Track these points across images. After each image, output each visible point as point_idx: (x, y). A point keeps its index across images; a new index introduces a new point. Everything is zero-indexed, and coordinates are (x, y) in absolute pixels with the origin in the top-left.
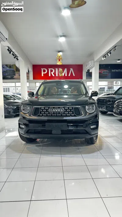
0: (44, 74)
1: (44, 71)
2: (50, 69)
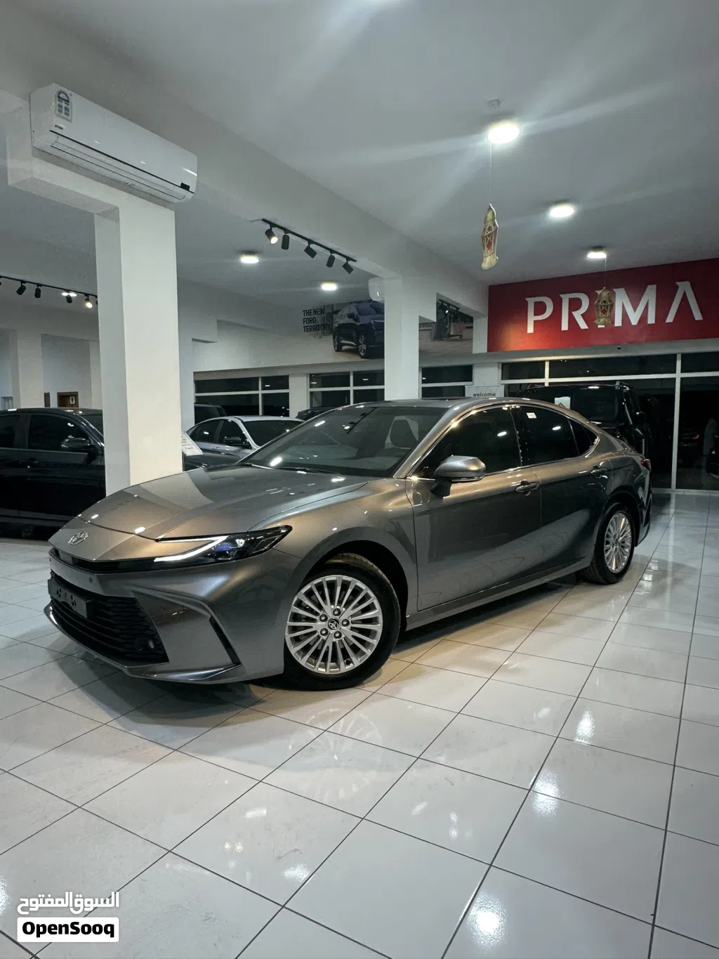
0: (535, 322)
1: (540, 309)
2: (566, 299)
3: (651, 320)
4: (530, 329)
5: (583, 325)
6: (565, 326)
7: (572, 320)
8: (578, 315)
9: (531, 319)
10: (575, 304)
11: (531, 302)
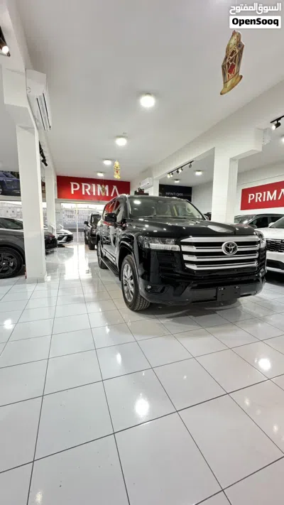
1: (75, 186)
2: (83, 185)
3: (107, 195)
4: (73, 192)
5: (89, 194)
6: (83, 193)
7: (85, 191)
8: (87, 190)
9: (73, 190)
10: (86, 187)
11: (72, 184)
